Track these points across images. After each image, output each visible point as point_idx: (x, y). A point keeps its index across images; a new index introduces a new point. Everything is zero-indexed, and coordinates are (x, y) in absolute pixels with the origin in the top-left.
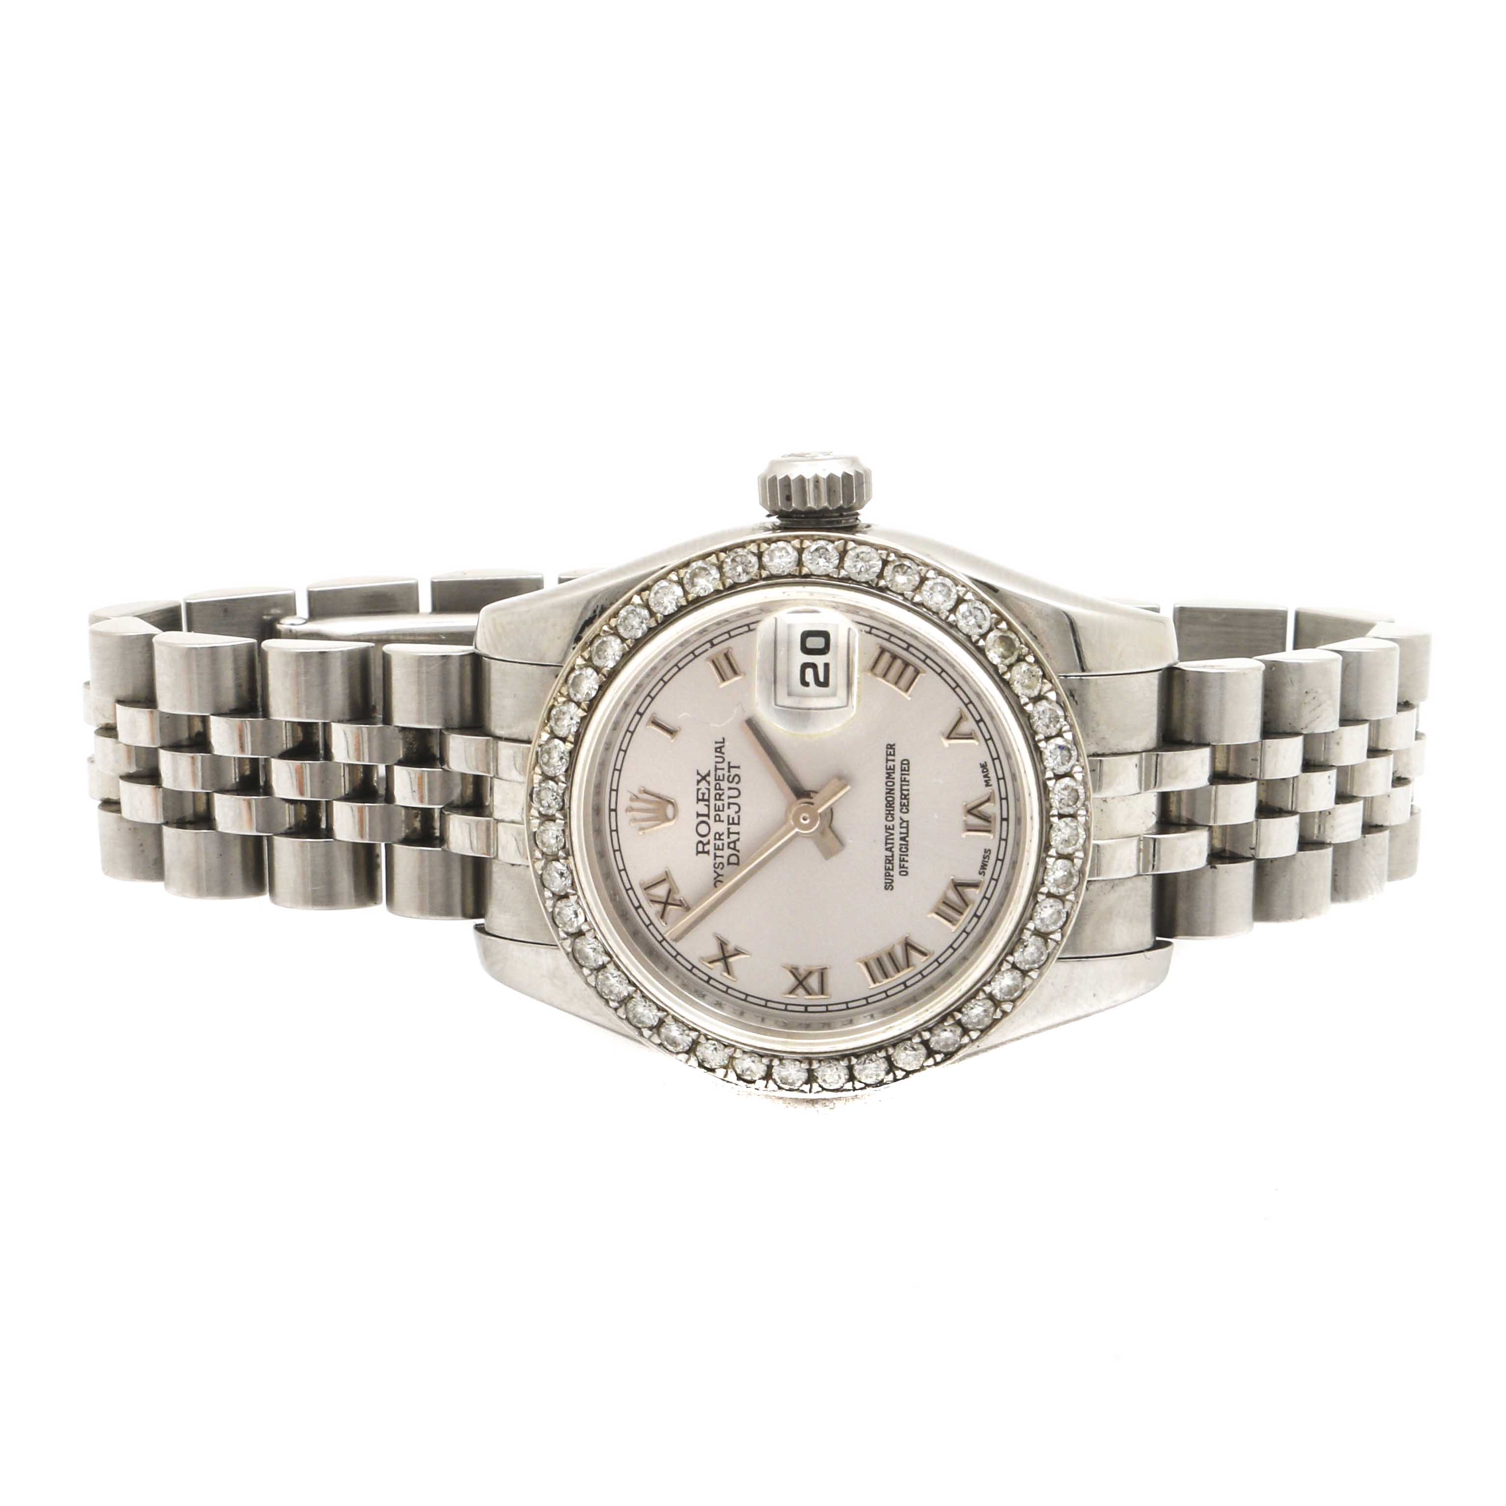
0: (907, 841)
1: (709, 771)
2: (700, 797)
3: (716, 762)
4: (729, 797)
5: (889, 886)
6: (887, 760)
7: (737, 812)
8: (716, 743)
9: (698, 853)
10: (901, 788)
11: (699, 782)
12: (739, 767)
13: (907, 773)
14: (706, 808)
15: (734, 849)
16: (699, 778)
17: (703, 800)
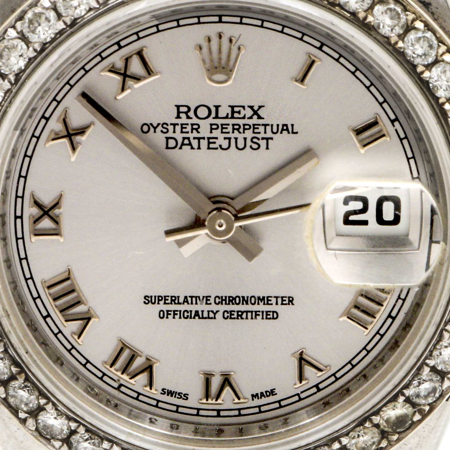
0: (194, 318)
1: (263, 118)
2: (236, 109)
3: (272, 125)
4: (236, 139)
5: (148, 300)
6: (277, 298)
7: (220, 146)
8: (292, 125)
9: (178, 107)
10: (249, 311)
11: (251, 107)
12: (267, 148)
13: (265, 317)
14: (225, 115)
15: (183, 144)
16: (256, 108)
17: (233, 112)
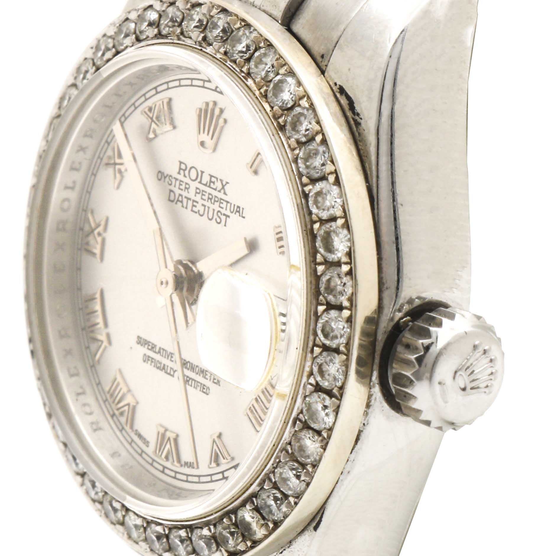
0: (162, 370)
1: (226, 195)
2: (213, 179)
3: (231, 204)
4: (209, 208)
5: (141, 342)
6: (211, 374)
7: (199, 211)
8: (243, 209)
9: (181, 163)
10: (194, 380)
11: (221, 181)
12: (225, 225)
13: (201, 390)
14: (205, 183)
15: (178, 200)
16: (224, 183)
17: (211, 182)
